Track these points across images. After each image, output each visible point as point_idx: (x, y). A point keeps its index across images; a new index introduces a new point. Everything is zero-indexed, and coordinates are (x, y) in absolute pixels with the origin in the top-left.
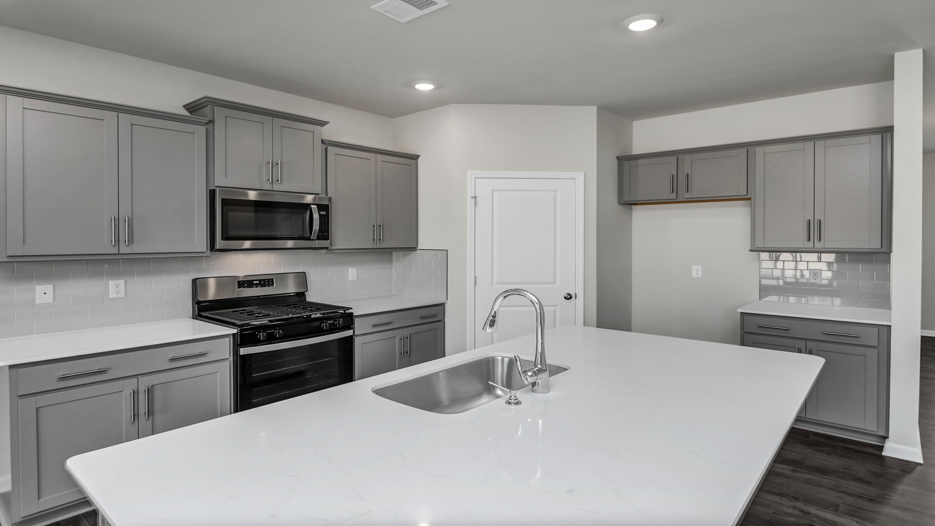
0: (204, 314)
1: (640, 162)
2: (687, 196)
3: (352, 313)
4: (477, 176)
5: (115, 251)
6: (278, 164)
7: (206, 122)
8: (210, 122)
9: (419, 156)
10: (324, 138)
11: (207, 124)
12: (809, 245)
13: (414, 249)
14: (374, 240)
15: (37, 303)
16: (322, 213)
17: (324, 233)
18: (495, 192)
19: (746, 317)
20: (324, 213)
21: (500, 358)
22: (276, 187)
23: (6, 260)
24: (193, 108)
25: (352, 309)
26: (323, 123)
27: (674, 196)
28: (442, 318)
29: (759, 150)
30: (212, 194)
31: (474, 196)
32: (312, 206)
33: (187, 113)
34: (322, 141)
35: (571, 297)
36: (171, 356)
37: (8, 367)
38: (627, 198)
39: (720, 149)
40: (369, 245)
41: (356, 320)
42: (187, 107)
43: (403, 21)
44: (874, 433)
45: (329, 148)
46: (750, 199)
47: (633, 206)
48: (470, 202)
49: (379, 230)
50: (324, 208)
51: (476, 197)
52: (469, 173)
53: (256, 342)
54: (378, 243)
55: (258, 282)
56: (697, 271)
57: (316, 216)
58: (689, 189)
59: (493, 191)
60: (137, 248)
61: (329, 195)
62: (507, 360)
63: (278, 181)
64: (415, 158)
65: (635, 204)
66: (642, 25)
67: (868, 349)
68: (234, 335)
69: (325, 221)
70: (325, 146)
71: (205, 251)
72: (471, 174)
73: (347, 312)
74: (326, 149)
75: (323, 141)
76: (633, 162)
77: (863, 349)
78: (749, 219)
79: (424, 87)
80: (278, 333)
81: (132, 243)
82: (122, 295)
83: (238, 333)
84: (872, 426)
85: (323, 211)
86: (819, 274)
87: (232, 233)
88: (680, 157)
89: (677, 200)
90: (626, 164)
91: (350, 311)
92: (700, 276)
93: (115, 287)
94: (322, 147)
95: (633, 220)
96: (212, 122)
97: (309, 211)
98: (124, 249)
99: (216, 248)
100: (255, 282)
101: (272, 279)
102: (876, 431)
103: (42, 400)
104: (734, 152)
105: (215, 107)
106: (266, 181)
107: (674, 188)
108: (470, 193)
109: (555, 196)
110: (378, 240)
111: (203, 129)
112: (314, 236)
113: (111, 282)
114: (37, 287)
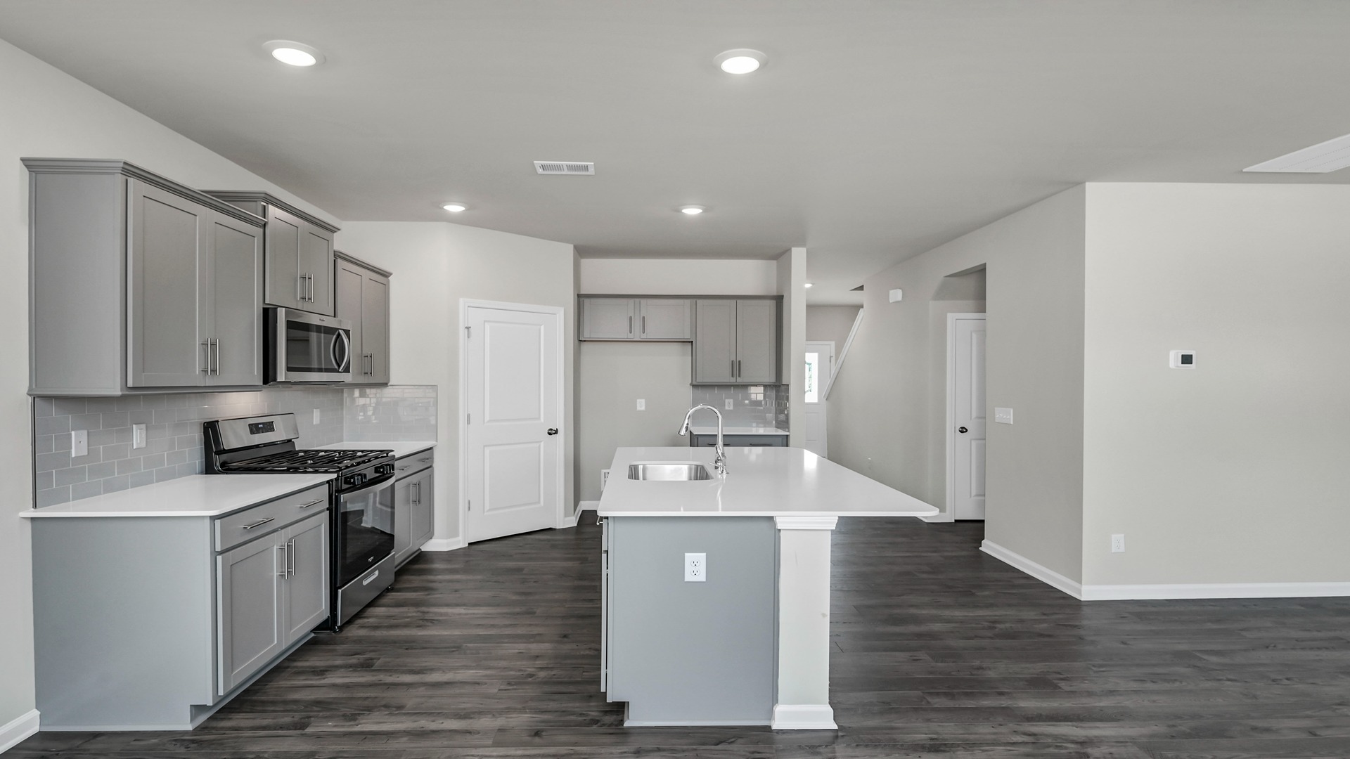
1: (601, 301)
2: (644, 337)
4: (471, 305)
5: (203, 383)
6: (311, 278)
9: (391, 274)
10: (335, 248)
11: (264, 225)
12: (733, 380)
13: (385, 385)
14: (366, 374)
15: (73, 455)
18: (486, 323)
22: (307, 307)
25: (392, 449)
26: (334, 230)
27: (632, 336)
28: (432, 462)
29: (699, 303)
30: (268, 315)
31: (467, 326)
32: (340, 331)
34: (334, 251)
35: (553, 433)
38: (588, 335)
45: (339, 261)
46: (691, 342)
48: (463, 333)
49: (370, 361)
51: (469, 328)
52: (461, 300)
54: (368, 378)
55: (262, 426)
56: (641, 405)
57: (347, 344)
58: (645, 330)
59: (485, 321)
63: (311, 299)
64: (386, 275)
68: (332, 480)
70: (335, 258)
71: (261, 384)
72: (464, 302)
73: (389, 454)
74: (336, 262)
76: (592, 301)
78: (689, 358)
81: (217, 374)
82: (144, 444)
89: (634, 340)
90: (586, 302)
91: (392, 452)
92: (643, 411)
93: (138, 433)
94: (333, 259)
95: (582, 356)
98: (210, 380)
99: (278, 380)
100: (260, 426)
101: (274, 422)
104: (681, 302)
105: (267, 206)
106: (300, 299)
107: (632, 329)
108: (462, 324)
110: (369, 374)
111: (261, 231)
112: (343, 367)
113: (134, 426)
114: (73, 433)
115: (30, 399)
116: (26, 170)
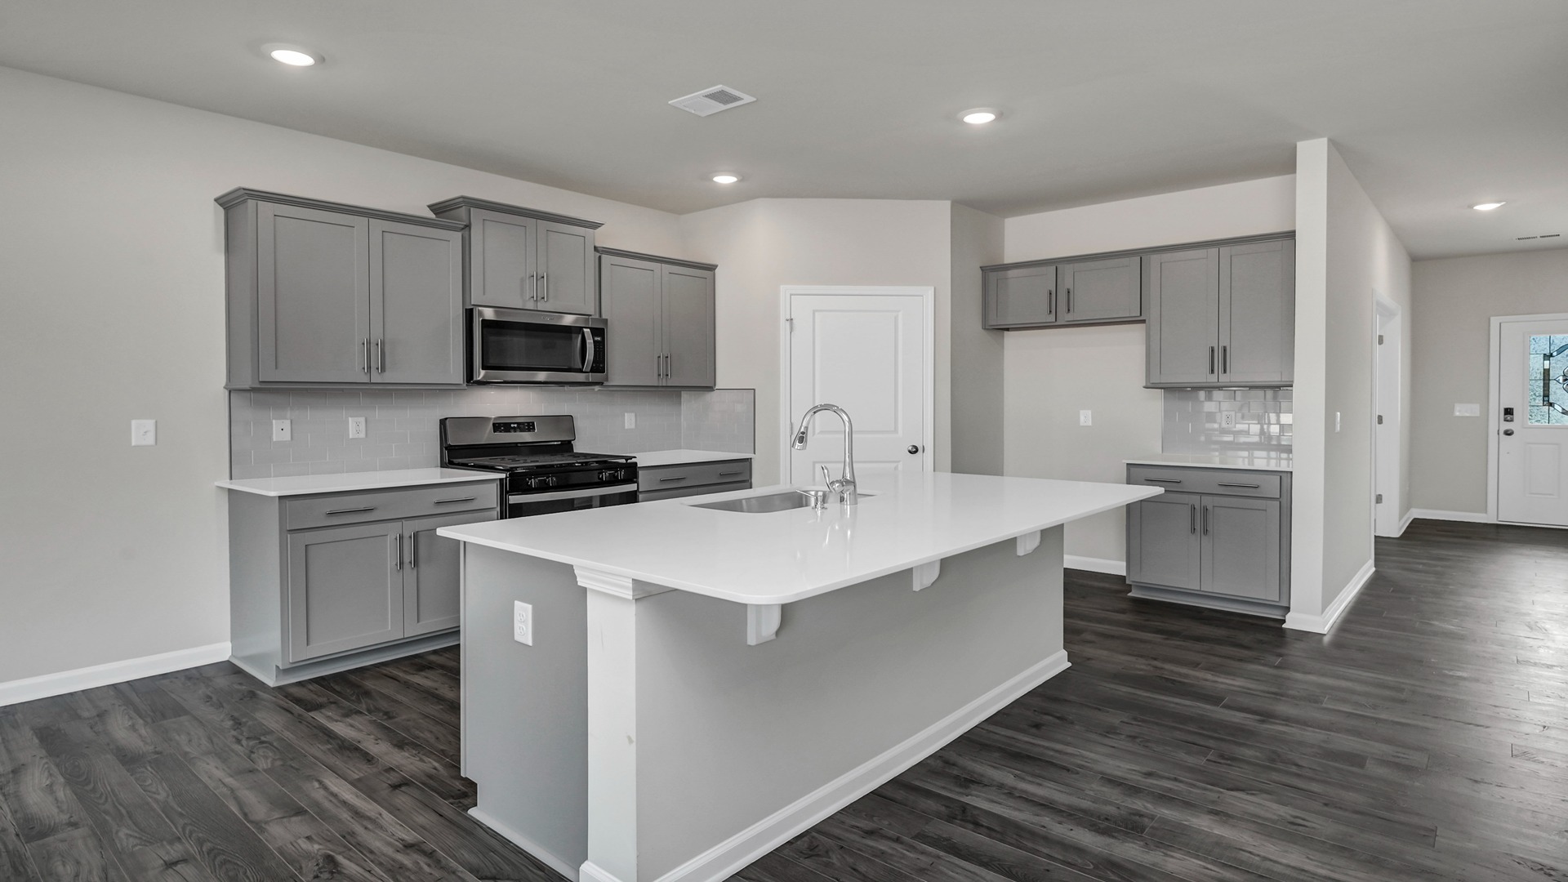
0: (456, 461)
1: (1011, 273)
2: (1070, 317)
3: (636, 463)
4: (793, 293)
5: (366, 380)
6: (543, 277)
7: (462, 226)
8: (466, 226)
9: (717, 266)
10: (597, 245)
11: (463, 229)
12: (1213, 379)
13: (710, 388)
14: (659, 375)
15: (274, 440)
16: (596, 339)
17: (599, 365)
18: (816, 314)
19: (1133, 470)
20: (599, 339)
21: (813, 493)
22: (541, 306)
23: (259, 386)
24: (439, 209)
25: (635, 457)
26: (595, 226)
27: (1052, 318)
28: (748, 478)
29: (1155, 259)
30: (469, 314)
31: (789, 318)
32: (585, 330)
33: (432, 215)
34: (595, 247)
35: (917, 451)
36: (436, 500)
37: (277, 499)
38: (994, 321)
39: (1109, 256)
40: (653, 381)
41: (641, 473)
42: (432, 208)
43: (703, 114)
44: (1277, 604)
45: (604, 257)
46: (1143, 321)
47: (1006, 332)
48: (784, 326)
49: (666, 363)
50: (599, 332)
51: (792, 319)
52: (783, 288)
53: (529, 490)
54: (664, 380)
55: (516, 425)
56: (1085, 418)
57: (590, 342)
58: (1071, 309)
59: (814, 312)
60: (388, 377)
61: (604, 317)
62: (820, 494)
63: (543, 298)
64: (711, 268)
65: (1008, 330)
66: (979, 118)
67: (1269, 502)
68: (501, 480)
69: (600, 348)
70: (598, 254)
71: (462, 383)
72: (785, 290)
73: (629, 461)
74: (600, 257)
75: (596, 249)
76: (1001, 274)
77: (1264, 502)
78: (1144, 348)
79: (725, 180)
80: (551, 480)
81: (385, 371)
82: (362, 435)
83: (506, 477)
84: (1273, 596)
85: (598, 336)
86: (1233, 418)
87: (492, 362)
88: (1060, 267)
89: (1056, 324)
90: (993, 276)
91: (633, 460)
92: (1090, 424)
93: (355, 425)
94: (595, 257)
95: (1005, 352)
96: (468, 226)
97: (580, 336)
98: (376, 378)
99: (475, 379)
100: (512, 425)
101: (533, 423)
102: (1278, 600)
103: (309, 537)
104: (1125, 261)
105: (472, 209)
106: (530, 299)
107: (1053, 309)
108: (783, 315)
109: (896, 318)
110: (665, 376)
111: (459, 234)
112: (587, 366)
113: (350, 419)
114: (274, 421)
115: (227, 393)
116: (221, 208)
